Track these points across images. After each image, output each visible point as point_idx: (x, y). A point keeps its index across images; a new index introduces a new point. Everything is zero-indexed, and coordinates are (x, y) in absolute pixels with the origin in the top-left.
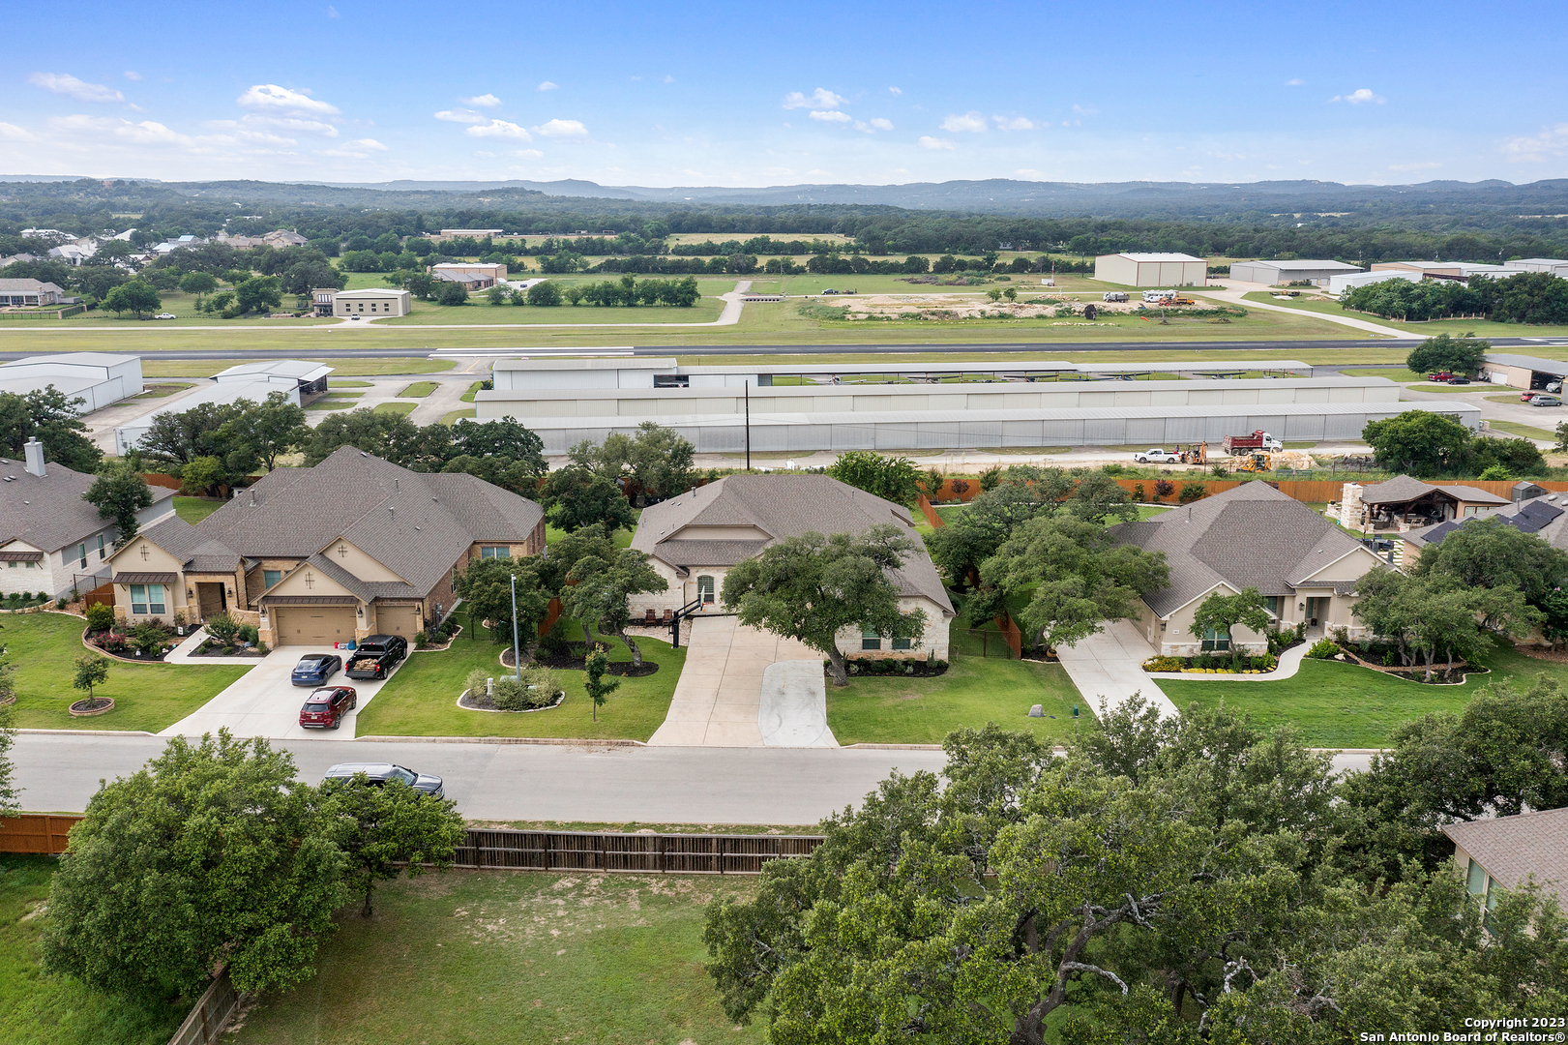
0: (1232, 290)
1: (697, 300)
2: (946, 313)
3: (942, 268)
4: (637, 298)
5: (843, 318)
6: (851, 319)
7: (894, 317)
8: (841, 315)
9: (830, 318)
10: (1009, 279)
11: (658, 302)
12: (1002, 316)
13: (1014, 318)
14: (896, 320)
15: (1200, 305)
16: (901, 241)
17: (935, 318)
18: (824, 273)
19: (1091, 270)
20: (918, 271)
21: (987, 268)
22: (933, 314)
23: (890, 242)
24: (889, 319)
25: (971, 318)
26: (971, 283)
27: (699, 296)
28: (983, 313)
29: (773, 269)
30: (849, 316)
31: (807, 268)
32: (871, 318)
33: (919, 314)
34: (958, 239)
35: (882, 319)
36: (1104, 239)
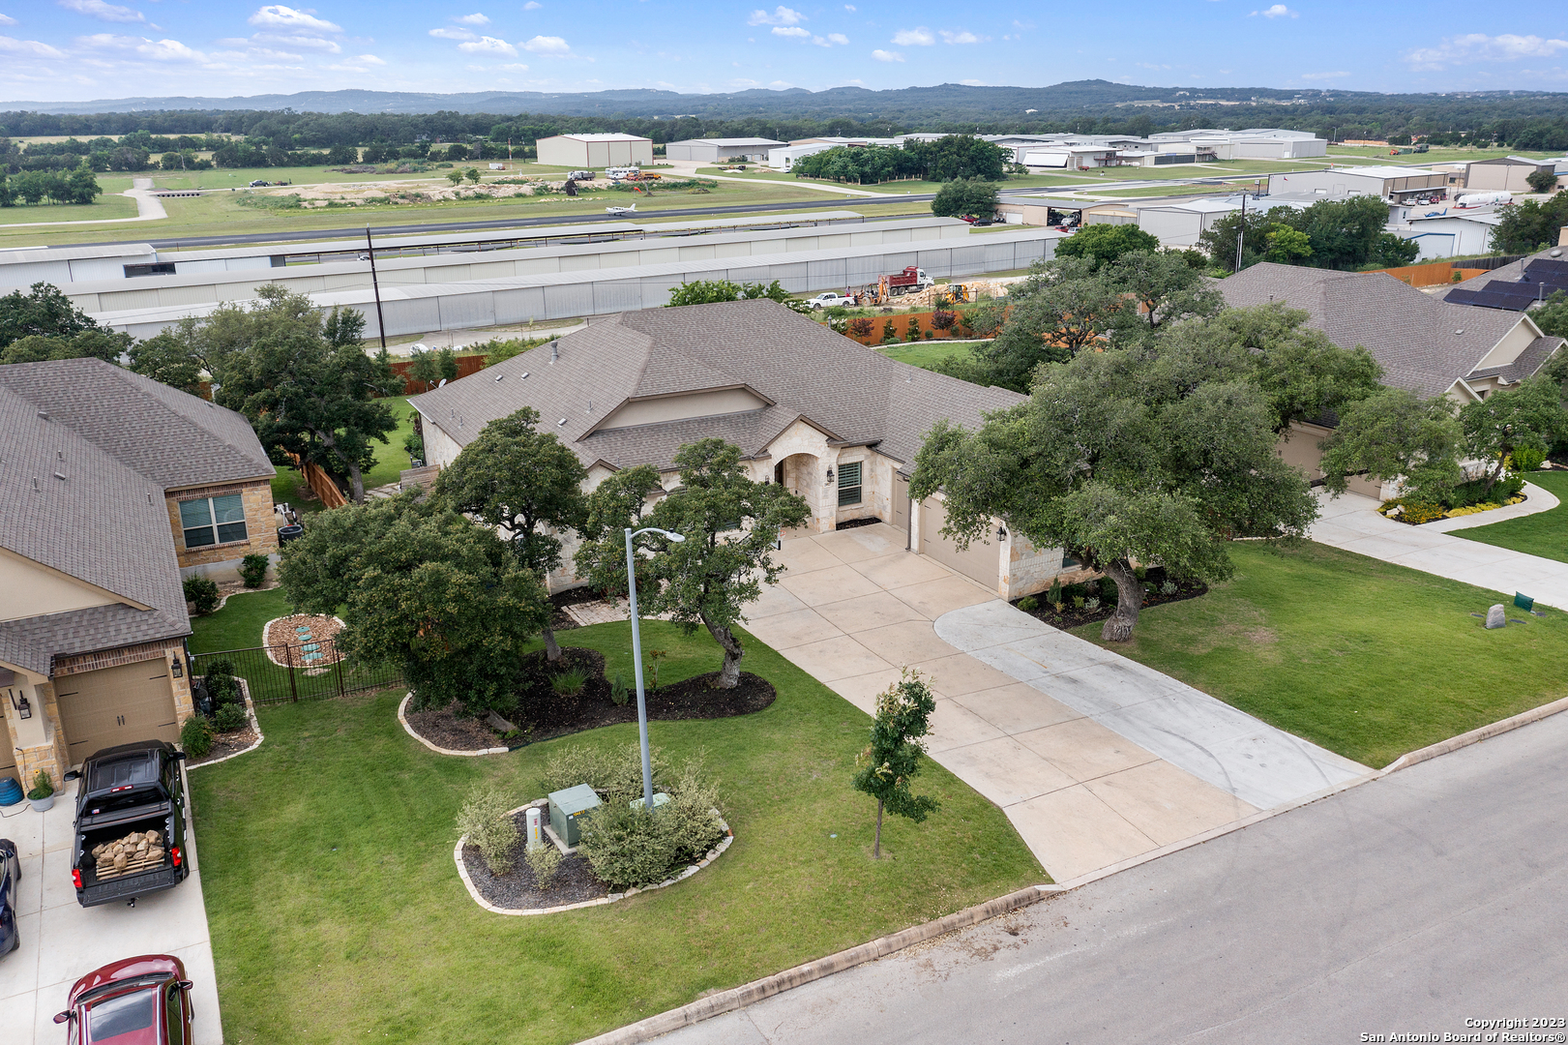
0: (680, 167)
1: (97, 195)
2: (417, 195)
3: (370, 159)
4: (14, 195)
5: (298, 206)
6: (309, 206)
7: (359, 202)
8: (296, 203)
9: (283, 207)
10: (452, 166)
11: (45, 199)
12: (479, 197)
13: (492, 198)
14: (361, 205)
15: (665, 179)
16: (309, 135)
17: (406, 201)
18: (236, 167)
19: (533, 155)
20: (345, 162)
21: (422, 156)
22: (403, 197)
23: (297, 136)
24: (353, 204)
25: (446, 199)
26: (415, 171)
27: (100, 190)
28: (457, 194)
29: (171, 165)
30: (305, 204)
31: (213, 163)
32: (331, 205)
33: (386, 199)
34: (372, 131)
35: (345, 205)
36: (526, 127)
